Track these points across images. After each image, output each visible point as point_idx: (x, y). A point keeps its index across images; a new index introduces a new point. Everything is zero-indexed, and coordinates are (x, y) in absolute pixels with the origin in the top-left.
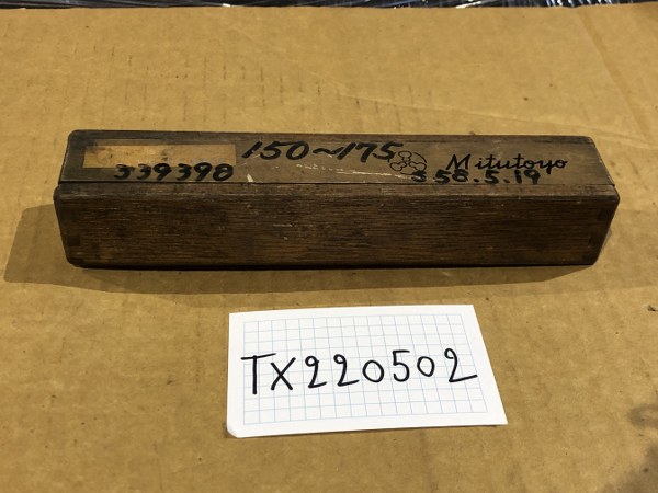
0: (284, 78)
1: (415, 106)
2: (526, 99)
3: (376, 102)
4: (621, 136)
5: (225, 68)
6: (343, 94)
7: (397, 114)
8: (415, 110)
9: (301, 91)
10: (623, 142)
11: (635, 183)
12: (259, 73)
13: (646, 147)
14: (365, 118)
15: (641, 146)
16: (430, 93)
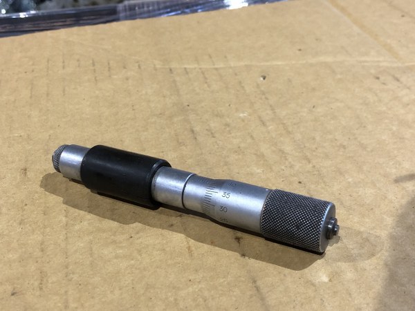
0: (111, 62)
1: (216, 66)
2: (300, 50)
3: (185, 69)
4: (379, 61)
5: (64, 62)
6: (158, 66)
7: (203, 73)
8: (216, 69)
9: (125, 68)
10: (381, 64)
11: (399, 87)
12: (91, 62)
13: (400, 65)
14: (178, 79)
15: (395, 65)
16: (226, 57)
